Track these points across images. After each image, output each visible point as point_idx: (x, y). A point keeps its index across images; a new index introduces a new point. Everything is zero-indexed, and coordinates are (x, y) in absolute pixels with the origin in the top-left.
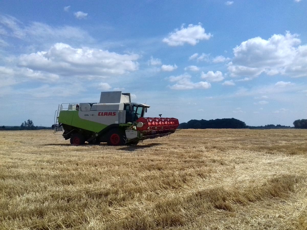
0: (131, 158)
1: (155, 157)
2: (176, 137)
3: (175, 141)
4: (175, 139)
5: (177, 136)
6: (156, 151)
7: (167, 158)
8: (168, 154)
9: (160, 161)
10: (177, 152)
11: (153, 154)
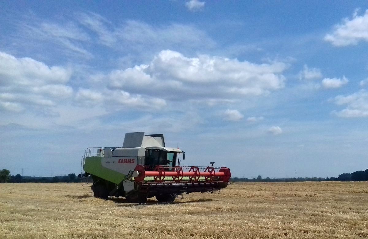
0: (273, 226)
1: (312, 227)
2: (346, 194)
3: (344, 200)
4: (344, 197)
5: (348, 192)
6: (313, 217)
7: (331, 228)
8: (333, 222)
9: (319, 232)
10: (347, 219)
11: (308, 222)
